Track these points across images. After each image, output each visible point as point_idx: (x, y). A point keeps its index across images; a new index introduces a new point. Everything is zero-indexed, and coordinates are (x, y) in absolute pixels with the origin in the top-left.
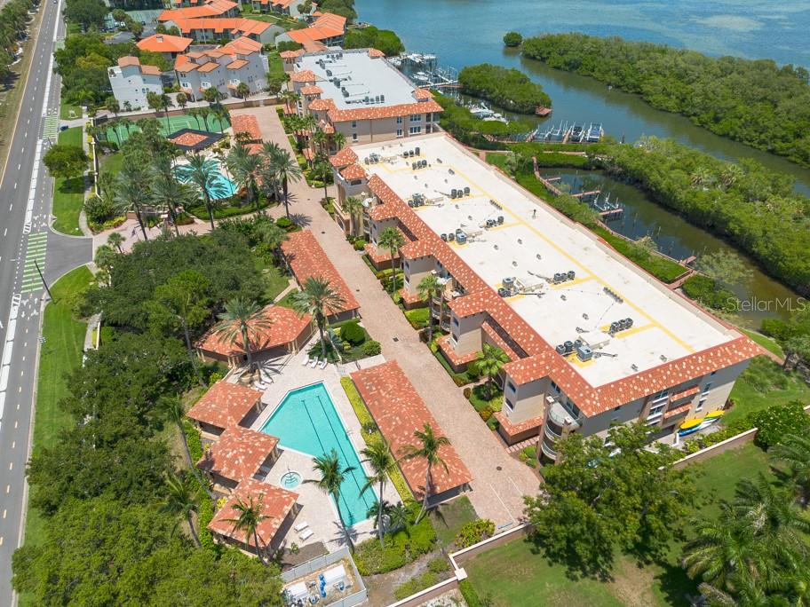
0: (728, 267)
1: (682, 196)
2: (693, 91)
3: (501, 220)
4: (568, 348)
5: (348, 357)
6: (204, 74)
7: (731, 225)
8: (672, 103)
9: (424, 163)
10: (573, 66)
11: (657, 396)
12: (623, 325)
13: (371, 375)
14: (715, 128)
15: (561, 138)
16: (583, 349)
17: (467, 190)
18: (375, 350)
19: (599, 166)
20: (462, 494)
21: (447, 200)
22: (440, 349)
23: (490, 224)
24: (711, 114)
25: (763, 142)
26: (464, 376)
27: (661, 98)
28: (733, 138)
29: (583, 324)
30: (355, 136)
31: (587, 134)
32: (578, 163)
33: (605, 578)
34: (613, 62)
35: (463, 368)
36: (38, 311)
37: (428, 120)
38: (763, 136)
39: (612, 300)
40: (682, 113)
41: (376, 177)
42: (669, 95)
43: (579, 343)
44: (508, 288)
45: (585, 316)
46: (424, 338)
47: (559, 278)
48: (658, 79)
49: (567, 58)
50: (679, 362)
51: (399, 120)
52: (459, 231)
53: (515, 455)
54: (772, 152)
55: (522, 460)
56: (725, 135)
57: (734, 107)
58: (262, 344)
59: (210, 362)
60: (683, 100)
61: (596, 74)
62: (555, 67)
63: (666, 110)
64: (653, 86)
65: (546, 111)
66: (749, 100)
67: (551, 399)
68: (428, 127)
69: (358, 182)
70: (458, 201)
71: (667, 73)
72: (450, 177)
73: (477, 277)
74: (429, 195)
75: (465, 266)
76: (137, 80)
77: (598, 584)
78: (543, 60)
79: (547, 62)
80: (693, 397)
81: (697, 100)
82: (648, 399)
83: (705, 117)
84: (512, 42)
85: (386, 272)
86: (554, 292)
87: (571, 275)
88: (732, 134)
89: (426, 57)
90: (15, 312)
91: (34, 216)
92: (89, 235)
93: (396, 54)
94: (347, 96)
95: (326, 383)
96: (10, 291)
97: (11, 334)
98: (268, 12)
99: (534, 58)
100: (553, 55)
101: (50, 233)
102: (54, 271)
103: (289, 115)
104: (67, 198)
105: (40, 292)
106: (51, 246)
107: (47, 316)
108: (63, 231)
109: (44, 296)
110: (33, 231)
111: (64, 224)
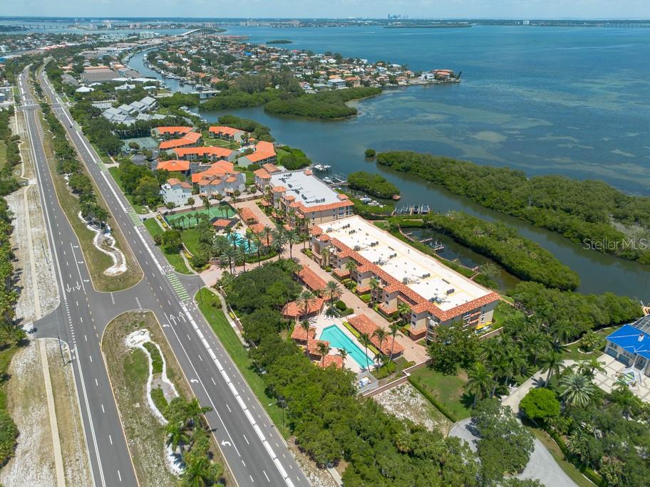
0: (491, 269)
1: (470, 240)
2: (471, 184)
3: (396, 255)
4: (433, 300)
5: (342, 315)
6: (215, 186)
7: (492, 252)
8: (461, 190)
9: (354, 231)
10: (406, 170)
11: (466, 314)
12: (451, 291)
13: (356, 319)
14: (483, 203)
15: (408, 212)
16: (438, 300)
17: (377, 243)
18: (351, 312)
19: (430, 226)
20: (401, 356)
21: (370, 248)
22: (379, 309)
23: (391, 257)
24: (481, 197)
25: (506, 210)
26: (391, 318)
27: (455, 188)
28: (493, 209)
29: (436, 292)
30: (313, 219)
31: (420, 210)
32: (420, 225)
33: (455, 375)
34: (428, 167)
35: (391, 315)
36: (196, 308)
37: (347, 209)
38: (506, 207)
39: (445, 283)
40: (467, 196)
41: (335, 239)
42: (459, 186)
43: (436, 298)
44: (406, 281)
45: (437, 289)
46: (371, 306)
47: (425, 277)
48: (453, 178)
49: (403, 165)
50: (472, 302)
51: (334, 210)
52: (380, 261)
53: (418, 343)
54: (511, 215)
55: (420, 344)
56: (488, 207)
57: (491, 193)
58: (308, 311)
59: (287, 320)
60: (467, 189)
61: (420, 174)
62: (397, 170)
63: (459, 194)
64: (451, 181)
65: (398, 197)
66: (498, 189)
67: (429, 318)
68: (347, 212)
69: (327, 241)
70: (374, 248)
71: (457, 174)
72: (367, 237)
73: (393, 278)
74: (362, 246)
75: (387, 274)
76: (180, 191)
77: (453, 377)
78: (390, 165)
79: (392, 166)
80: (479, 315)
81: (474, 189)
82: (463, 315)
83: (478, 198)
84: (370, 155)
85: (345, 280)
86: (423, 282)
87: (429, 275)
88: (492, 206)
89: (326, 167)
90: (185, 309)
91: (162, 266)
92: (196, 274)
93: (308, 165)
94: (306, 199)
95: (337, 325)
96: (176, 301)
97: (190, 317)
98: (219, 138)
99: (384, 164)
100: (395, 163)
101: (176, 274)
102: (190, 291)
103: (267, 207)
104: (173, 257)
105: (191, 301)
106: (181, 280)
107: (201, 309)
108: (182, 273)
109: (194, 302)
110: (167, 274)
111: (181, 269)
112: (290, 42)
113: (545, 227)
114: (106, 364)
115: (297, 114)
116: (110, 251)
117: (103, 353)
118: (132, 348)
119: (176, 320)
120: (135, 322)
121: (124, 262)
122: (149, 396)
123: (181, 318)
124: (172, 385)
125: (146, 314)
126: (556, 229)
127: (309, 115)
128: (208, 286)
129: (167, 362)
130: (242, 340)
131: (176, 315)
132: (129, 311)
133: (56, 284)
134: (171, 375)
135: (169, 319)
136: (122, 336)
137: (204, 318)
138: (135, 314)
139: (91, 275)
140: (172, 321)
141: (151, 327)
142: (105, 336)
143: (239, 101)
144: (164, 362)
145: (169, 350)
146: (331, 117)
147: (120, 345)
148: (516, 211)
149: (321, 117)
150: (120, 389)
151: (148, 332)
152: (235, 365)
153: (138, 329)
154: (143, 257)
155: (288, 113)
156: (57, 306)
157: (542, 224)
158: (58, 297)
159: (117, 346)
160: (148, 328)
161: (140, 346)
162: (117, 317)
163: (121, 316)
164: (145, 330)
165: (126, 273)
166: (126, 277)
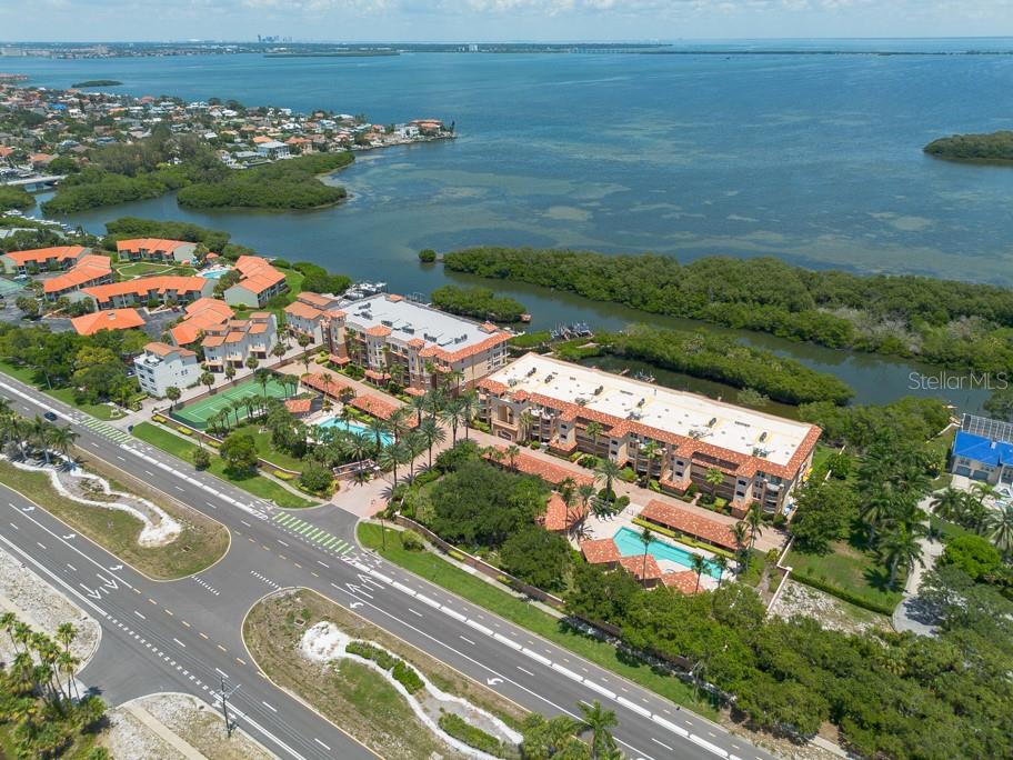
2: (616, 283)
3: (644, 401)
4: (756, 453)
5: (620, 509)
8: (604, 294)
9: (550, 377)
10: (503, 275)
12: (765, 436)
14: (647, 308)
15: (562, 337)
16: (763, 451)
17: (601, 388)
18: (627, 501)
21: (595, 398)
22: (661, 488)
23: (640, 405)
24: (640, 299)
25: (683, 313)
26: (688, 496)
27: (594, 292)
28: (662, 313)
29: (747, 442)
30: (463, 370)
31: (578, 330)
32: (596, 353)
33: (832, 552)
34: (538, 267)
35: (686, 491)
36: (378, 560)
37: (504, 345)
38: (683, 309)
39: (743, 427)
40: (616, 300)
41: (533, 393)
42: (599, 289)
43: (758, 450)
45: (743, 438)
46: (644, 486)
48: (584, 278)
49: (494, 268)
50: (802, 444)
52: (630, 414)
54: (692, 318)
56: (657, 312)
58: (577, 515)
60: (612, 291)
61: (527, 278)
62: (487, 277)
63: (602, 300)
64: (582, 283)
65: (526, 317)
69: (525, 401)
70: (601, 397)
71: (588, 272)
72: (578, 383)
73: (673, 435)
74: (583, 397)
76: (177, 364)
77: (832, 555)
78: (472, 272)
79: (477, 273)
81: (624, 290)
83: (635, 301)
84: (427, 259)
85: (575, 456)
86: (716, 431)
87: (715, 421)
88: (661, 310)
89: (379, 285)
90: (364, 568)
91: (246, 505)
92: (324, 503)
93: (348, 287)
94: (434, 340)
95: (626, 526)
96: (333, 558)
97: (388, 580)
98: (139, 260)
99: (462, 270)
100: (481, 267)
101: (287, 512)
102: (342, 533)
103: (345, 365)
104: (251, 482)
105: (357, 549)
106: (308, 519)
107: (391, 559)
108: (296, 507)
109: (365, 550)
110: (270, 516)
111: (288, 502)
112: (118, 84)
113: (745, 327)
114: (310, 707)
115: (247, 205)
116: (114, 501)
117: (284, 689)
118: (330, 662)
119: (364, 589)
120: (291, 616)
121: (165, 516)
122: (442, 734)
123: (368, 584)
124: (463, 701)
125: (297, 595)
126: (763, 329)
127: (270, 204)
128: (367, 519)
129: (418, 667)
130: (507, 589)
131: (358, 582)
132: (263, 599)
133: (53, 590)
134: (447, 686)
135: (350, 591)
136: (291, 647)
137: (410, 573)
138: (278, 602)
139: (117, 554)
140: (357, 593)
141: (330, 615)
142: (258, 658)
143: (121, 192)
144: (412, 667)
145: (401, 645)
146: (310, 204)
147: (301, 664)
148: (699, 312)
149: (293, 207)
150: (380, 740)
151: (332, 626)
152: (535, 635)
153: (308, 626)
154: (192, 496)
155: (228, 204)
156: (99, 631)
157: (742, 324)
158: (84, 614)
159: (298, 667)
160: (327, 619)
161: (340, 653)
162: (249, 617)
163: (253, 612)
164: (323, 624)
165: (185, 533)
166: (193, 541)
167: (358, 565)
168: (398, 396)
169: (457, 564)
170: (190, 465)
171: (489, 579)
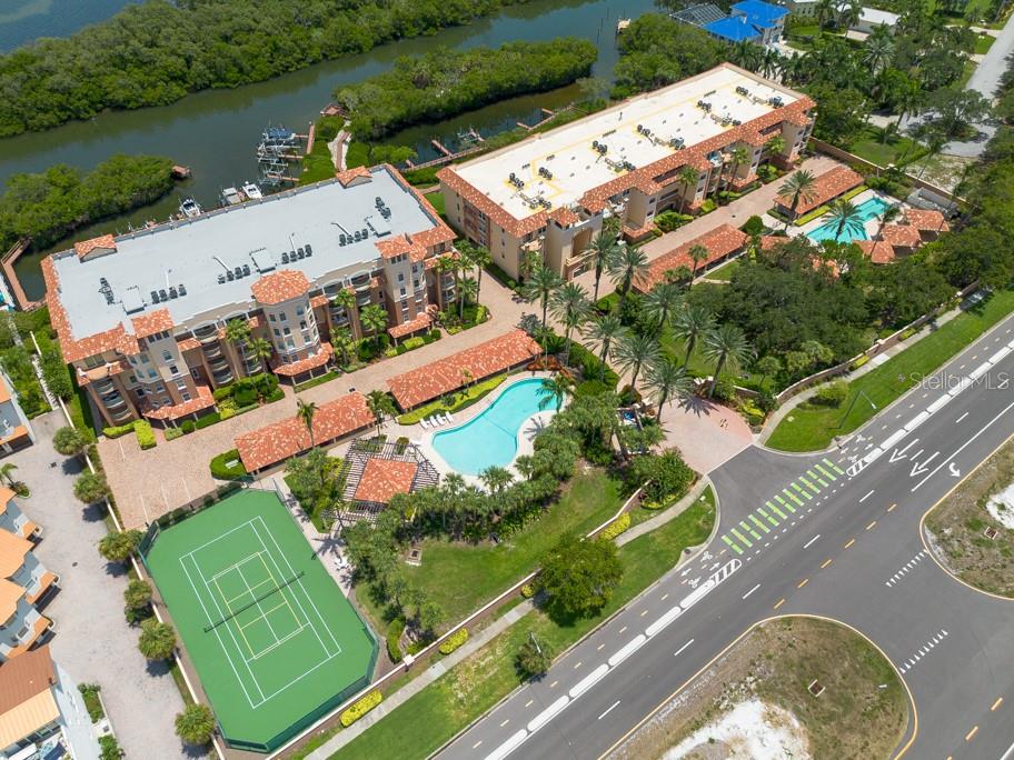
27: (153, 93)
28: (278, 74)
36: (856, 438)
56: (268, 76)
90: (876, 454)
91: (690, 590)
92: (705, 481)
97: (899, 435)
101: (723, 531)
105: (831, 457)
107: (857, 425)
108: (712, 519)
109: (833, 448)
110: (731, 555)
111: (696, 527)
113: (377, 42)
119: (921, 460)
120: (978, 542)
123: (910, 453)
125: (936, 530)
128: (758, 438)
131: (906, 465)
132: (952, 573)
135: (926, 474)
137: (884, 412)
140: (931, 466)
141: (974, 499)
151: (996, 499)
153: (998, 526)
160: (982, 504)
162: (991, 591)
163: (981, 586)
164: (992, 509)
165: (767, 692)
166: (793, 677)
167: (870, 459)
168: (391, 351)
169: (869, 368)
170: (512, 696)
171: (900, 347)
